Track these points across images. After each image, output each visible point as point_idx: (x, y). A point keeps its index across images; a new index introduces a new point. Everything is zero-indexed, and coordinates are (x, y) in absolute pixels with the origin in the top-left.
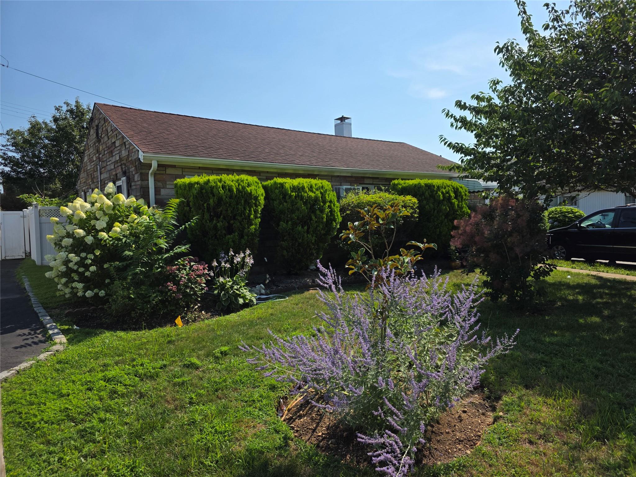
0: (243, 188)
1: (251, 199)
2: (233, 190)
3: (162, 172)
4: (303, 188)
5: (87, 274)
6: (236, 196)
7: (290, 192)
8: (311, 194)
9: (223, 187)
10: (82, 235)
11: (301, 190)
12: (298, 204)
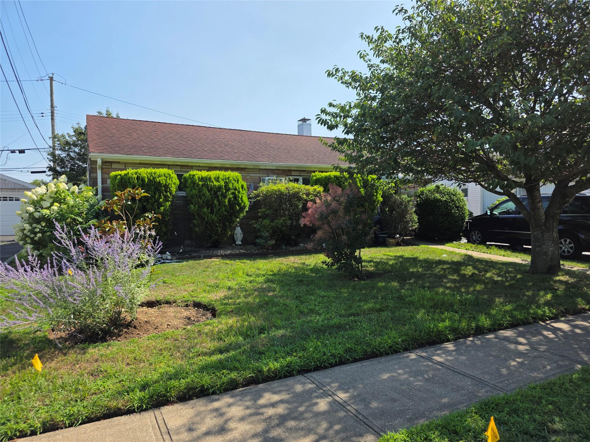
0: (154, 178)
1: (161, 187)
2: (145, 180)
3: (108, 167)
4: (210, 178)
5: (36, 238)
6: (147, 184)
7: (198, 181)
8: (215, 183)
9: (138, 178)
10: (32, 211)
11: (208, 180)
12: (204, 191)
